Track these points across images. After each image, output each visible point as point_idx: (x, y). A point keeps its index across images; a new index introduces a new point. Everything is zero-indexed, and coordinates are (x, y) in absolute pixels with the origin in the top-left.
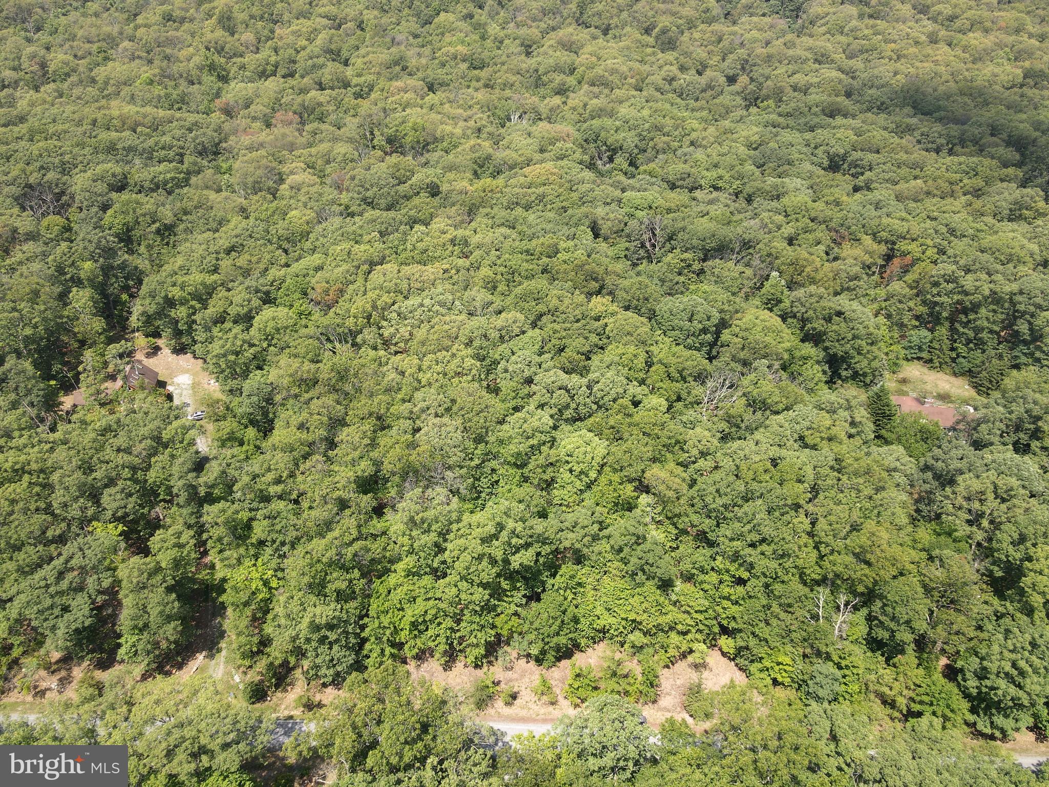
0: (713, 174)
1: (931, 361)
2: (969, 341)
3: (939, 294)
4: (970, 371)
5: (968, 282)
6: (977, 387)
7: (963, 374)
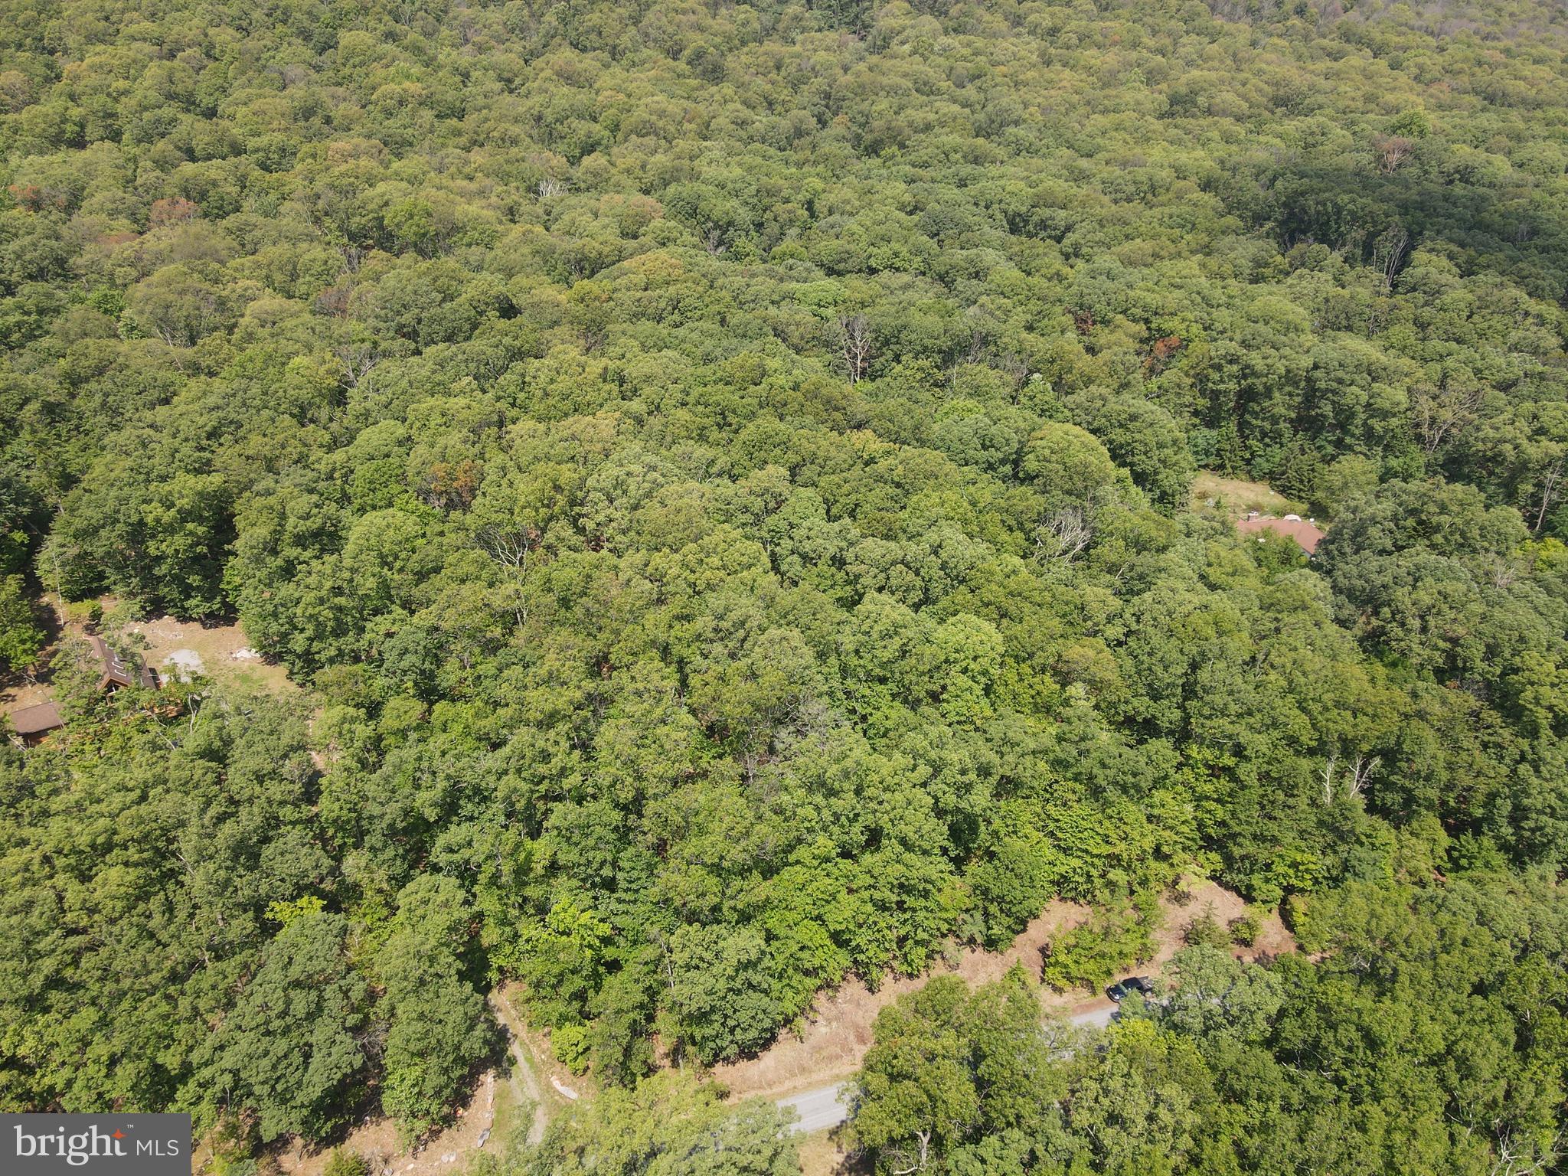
0: (885, 250)
1: (1222, 467)
2: (1264, 434)
3: (1222, 381)
4: (1271, 472)
5: (1256, 359)
6: (1284, 491)
7: (1262, 478)
